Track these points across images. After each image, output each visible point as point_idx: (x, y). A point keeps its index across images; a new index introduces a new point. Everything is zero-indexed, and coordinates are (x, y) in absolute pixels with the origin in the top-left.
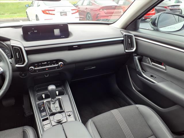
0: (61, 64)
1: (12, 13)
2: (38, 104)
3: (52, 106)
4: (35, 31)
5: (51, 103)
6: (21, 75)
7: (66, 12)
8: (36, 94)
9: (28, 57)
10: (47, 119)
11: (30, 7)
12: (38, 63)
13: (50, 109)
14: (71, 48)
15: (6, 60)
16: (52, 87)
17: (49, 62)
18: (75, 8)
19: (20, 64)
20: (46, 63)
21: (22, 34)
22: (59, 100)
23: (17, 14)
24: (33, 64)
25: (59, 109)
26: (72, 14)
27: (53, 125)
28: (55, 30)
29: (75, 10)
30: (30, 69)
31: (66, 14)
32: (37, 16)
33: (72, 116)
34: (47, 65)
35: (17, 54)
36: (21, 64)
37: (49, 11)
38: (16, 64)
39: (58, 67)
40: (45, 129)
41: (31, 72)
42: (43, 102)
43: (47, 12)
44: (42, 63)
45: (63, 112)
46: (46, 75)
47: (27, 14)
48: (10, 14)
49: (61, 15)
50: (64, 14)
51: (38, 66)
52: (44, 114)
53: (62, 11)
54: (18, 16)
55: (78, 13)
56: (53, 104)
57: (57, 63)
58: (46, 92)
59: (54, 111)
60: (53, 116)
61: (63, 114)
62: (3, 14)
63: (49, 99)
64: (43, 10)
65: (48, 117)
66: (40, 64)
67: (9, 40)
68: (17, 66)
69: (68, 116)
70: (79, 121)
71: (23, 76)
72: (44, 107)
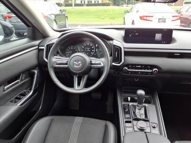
0: (156, 70)
1: (111, 18)
2: (123, 104)
3: (137, 111)
4: (136, 34)
5: (137, 108)
6: (114, 73)
7: (165, 19)
8: (123, 95)
9: (125, 57)
10: (130, 122)
11: (128, 12)
12: (132, 65)
13: (134, 113)
14: (171, 55)
15: (108, 57)
16: (141, 92)
17: (143, 66)
18: (177, 14)
19: (116, 63)
20: (140, 66)
21: (124, 35)
22: (145, 107)
23: (115, 20)
24: (128, 65)
25: (143, 117)
26: (172, 21)
27: (135, 130)
28: (157, 35)
29: (176, 17)
30: (124, 69)
31: (165, 21)
32: (133, 21)
33: (157, 129)
34: (141, 68)
35: (116, 53)
36: (118, 63)
37: (147, 17)
38: (113, 62)
39: (152, 73)
40: (127, 131)
41: (124, 73)
42: (129, 105)
43: (145, 18)
44: (137, 66)
45: (148, 121)
46: (136, 79)
47: (124, 20)
48: (110, 18)
49: (159, 22)
50: (162, 21)
51: (132, 68)
52: (127, 116)
53: (161, 18)
54: (116, 21)
55: (179, 21)
56: (139, 109)
57: (152, 69)
58: (132, 95)
59: (138, 117)
60: (137, 122)
61: (148, 123)
62: (103, 19)
63: (135, 104)
64: (141, 16)
65: (131, 120)
66: (134, 66)
67: (112, 39)
68: (113, 64)
69: (153, 127)
70: (165, 136)
71: (116, 75)
72: (129, 110)
